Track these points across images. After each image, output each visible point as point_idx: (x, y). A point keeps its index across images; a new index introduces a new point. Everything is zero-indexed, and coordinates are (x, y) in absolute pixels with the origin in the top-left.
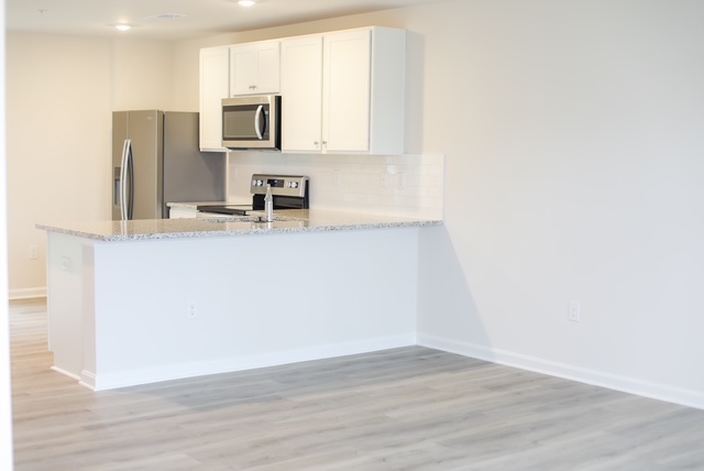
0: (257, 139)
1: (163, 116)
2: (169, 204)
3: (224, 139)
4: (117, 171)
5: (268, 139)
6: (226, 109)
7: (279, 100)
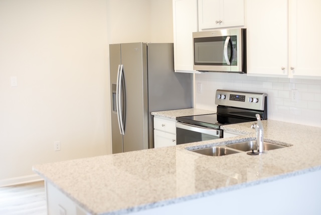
0: (226, 64)
1: (146, 47)
2: (153, 113)
3: (196, 64)
4: (114, 87)
5: (236, 64)
6: (196, 40)
7: (244, 32)
